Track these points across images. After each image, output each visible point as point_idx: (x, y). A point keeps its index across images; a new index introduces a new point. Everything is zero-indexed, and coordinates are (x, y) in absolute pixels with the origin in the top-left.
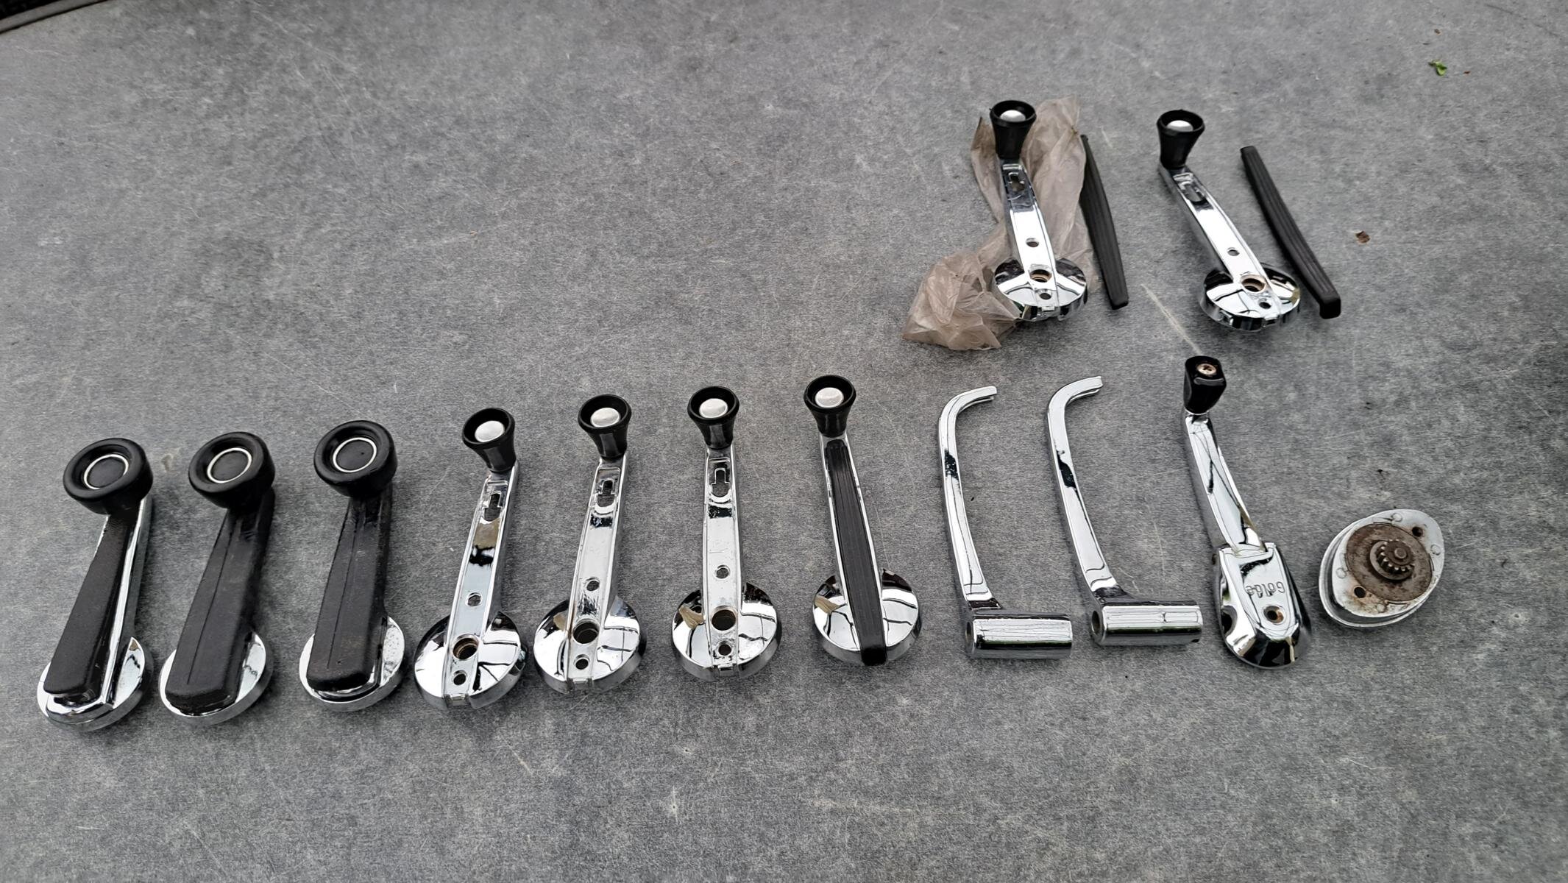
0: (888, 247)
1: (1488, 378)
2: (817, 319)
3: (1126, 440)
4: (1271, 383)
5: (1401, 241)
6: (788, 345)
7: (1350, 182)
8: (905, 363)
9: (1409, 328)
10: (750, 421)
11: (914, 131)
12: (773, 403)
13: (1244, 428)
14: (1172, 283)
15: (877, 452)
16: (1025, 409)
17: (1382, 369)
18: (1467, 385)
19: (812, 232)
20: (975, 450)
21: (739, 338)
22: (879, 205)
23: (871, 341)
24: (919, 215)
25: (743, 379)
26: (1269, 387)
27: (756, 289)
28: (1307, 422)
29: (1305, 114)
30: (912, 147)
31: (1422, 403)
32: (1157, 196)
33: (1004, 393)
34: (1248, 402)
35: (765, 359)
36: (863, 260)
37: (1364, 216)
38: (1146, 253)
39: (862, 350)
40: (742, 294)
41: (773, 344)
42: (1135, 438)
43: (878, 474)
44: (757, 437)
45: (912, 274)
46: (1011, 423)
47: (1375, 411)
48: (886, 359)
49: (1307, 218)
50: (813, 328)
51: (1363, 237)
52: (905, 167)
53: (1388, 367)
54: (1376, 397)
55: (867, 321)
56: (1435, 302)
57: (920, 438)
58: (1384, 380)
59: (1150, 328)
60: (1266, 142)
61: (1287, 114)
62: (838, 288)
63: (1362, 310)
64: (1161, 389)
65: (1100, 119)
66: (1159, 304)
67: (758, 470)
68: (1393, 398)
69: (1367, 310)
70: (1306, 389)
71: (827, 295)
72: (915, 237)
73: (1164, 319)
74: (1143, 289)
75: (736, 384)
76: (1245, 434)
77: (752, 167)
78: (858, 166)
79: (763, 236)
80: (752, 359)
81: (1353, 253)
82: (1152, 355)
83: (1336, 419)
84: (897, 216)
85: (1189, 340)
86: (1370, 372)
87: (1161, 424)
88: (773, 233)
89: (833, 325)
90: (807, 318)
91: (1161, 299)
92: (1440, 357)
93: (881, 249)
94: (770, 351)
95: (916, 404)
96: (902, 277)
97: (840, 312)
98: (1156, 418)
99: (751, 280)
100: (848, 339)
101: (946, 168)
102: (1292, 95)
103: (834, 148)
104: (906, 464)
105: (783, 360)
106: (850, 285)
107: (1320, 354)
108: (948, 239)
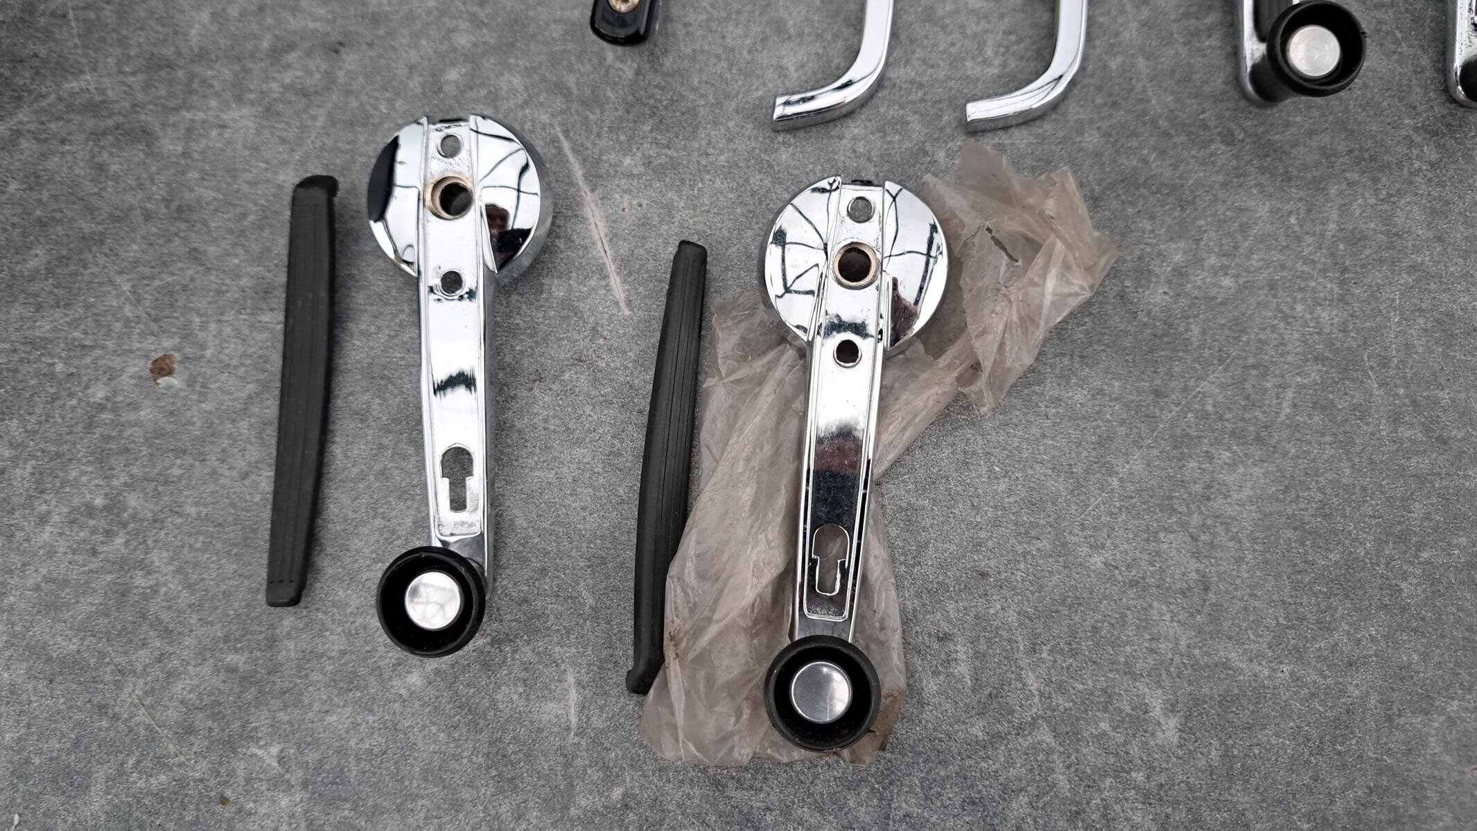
0: (1123, 470)
1: (121, 77)
2: (1285, 318)
3: (756, 29)
4: (476, 101)
5: (98, 352)
6: (1345, 270)
7: (114, 506)
8: (1115, 205)
9: (193, 175)
10: (1416, 129)
11: (1023, 799)
12: (1373, 159)
13: (556, 31)
14: (570, 308)
15: (1184, 51)
16: (912, 97)
17: (280, 107)
18: (161, 68)
19: (1290, 534)
20: (1013, 38)
21: (1445, 297)
22: (1134, 583)
23: (1178, 257)
24: (1045, 544)
25: (1433, 211)
26: (483, 92)
27: (1415, 403)
28: (452, 31)
29: (102, 709)
30: (1036, 748)
31: (250, 46)
32: (521, 522)
33: (942, 130)
34: (530, 72)
35: (1390, 246)
36: (1182, 442)
37: (132, 417)
38: (595, 382)
39: (1197, 241)
40: (1445, 396)
41: (1376, 276)
42: (740, 31)
43: (1186, 15)
44: (1401, 100)
45: (1079, 396)
46: (942, 74)
47: (335, 37)
48: (1152, 217)
49: (243, 425)
50: (1295, 301)
51: (162, 368)
52: (1061, 688)
53: (268, 110)
54: (318, 63)
55: (1183, 302)
56: (118, 219)
57: (1105, 67)
58: (286, 88)
59: (644, 223)
60: (226, 639)
61: (142, 716)
62: (1238, 384)
63: (251, 218)
64: (666, 108)
65: (568, 765)
66: (611, 268)
67: (1397, 42)
68: (291, 57)
69: (244, 216)
70: (423, 86)
71: (1263, 370)
72: (1058, 485)
73: (613, 237)
74: (629, 303)
75: (1447, 203)
76: (559, 21)
77: (1434, 746)
78: (1171, 708)
79: (1402, 538)
80: (1417, 250)
81: (201, 335)
82: (660, 172)
83: (405, 31)
84: (1097, 547)
85: (585, 188)
86: (302, 103)
87: (689, 51)
88: (1381, 544)
89: (1252, 300)
90: (1306, 324)
91: (605, 277)
92: (173, 119)
93: (1138, 467)
94: (1381, 261)
95: (1104, 125)
96: (1100, 392)
97: (1238, 328)
98: (693, 58)
99: (1427, 430)
100: (1225, 268)
101: (963, 670)
102: (100, 774)
103: (1230, 777)
104: (1134, 26)
105: (1355, 240)
106: (1212, 387)
107: (367, 143)
108: (991, 471)
